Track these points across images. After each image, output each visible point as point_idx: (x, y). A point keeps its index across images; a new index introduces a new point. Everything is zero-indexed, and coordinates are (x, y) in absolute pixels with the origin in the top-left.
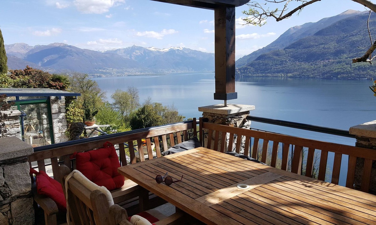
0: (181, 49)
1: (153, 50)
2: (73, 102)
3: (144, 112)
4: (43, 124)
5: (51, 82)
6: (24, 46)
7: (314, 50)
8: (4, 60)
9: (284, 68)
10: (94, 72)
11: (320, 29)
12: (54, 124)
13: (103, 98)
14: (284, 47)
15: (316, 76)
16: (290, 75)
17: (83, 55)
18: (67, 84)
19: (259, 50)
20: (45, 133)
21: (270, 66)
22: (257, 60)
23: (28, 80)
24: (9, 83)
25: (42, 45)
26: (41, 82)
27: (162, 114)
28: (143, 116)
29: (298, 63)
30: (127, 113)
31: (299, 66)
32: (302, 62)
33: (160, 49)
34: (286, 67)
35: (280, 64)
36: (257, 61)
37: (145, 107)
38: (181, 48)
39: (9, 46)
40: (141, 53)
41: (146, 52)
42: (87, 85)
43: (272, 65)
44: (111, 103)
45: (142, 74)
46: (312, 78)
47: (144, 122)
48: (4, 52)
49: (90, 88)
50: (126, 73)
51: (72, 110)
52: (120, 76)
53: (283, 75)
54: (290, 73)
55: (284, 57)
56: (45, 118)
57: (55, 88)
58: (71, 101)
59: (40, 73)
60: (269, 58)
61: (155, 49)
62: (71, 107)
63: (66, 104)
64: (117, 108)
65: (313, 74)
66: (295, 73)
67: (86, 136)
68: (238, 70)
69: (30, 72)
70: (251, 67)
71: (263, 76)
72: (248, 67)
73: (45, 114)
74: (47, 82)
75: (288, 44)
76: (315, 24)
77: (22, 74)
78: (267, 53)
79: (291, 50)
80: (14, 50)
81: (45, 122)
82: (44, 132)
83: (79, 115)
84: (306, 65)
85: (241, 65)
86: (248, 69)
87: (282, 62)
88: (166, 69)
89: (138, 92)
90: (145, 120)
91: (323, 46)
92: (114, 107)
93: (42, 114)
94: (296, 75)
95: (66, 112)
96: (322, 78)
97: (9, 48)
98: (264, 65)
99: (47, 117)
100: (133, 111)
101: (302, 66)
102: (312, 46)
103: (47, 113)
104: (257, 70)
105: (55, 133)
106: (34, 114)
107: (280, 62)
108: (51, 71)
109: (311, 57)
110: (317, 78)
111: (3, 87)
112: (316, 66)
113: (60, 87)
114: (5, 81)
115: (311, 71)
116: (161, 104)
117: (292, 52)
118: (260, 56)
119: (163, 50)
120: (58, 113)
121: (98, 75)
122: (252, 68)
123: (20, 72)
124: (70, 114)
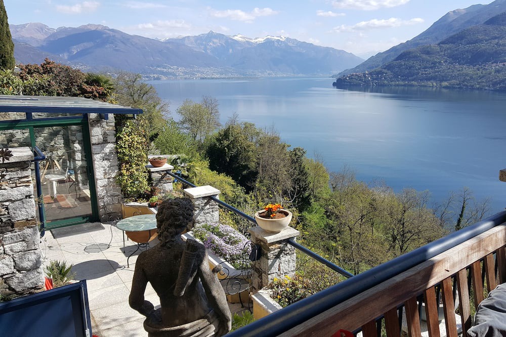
0: (283, 40)
1: (240, 39)
2: (128, 124)
3: (229, 136)
4: (74, 160)
5: (85, 86)
6: (41, 28)
7: (483, 46)
8: (9, 48)
9: (437, 74)
10: (149, 72)
11: (493, 15)
12: (96, 162)
13: (164, 113)
14: (438, 42)
15: (484, 86)
16: (445, 84)
17: (132, 45)
18: (110, 89)
19: (401, 44)
20: (79, 175)
21: (417, 70)
22: (397, 59)
23: (49, 81)
24: (16, 87)
25: (69, 28)
26: (68, 86)
27: (254, 140)
28: (226, 143)
29: (457, 66)
30: (201, 137)
31: (459, 71)
32: (463, 65)
33: (251, 39)
34: (440, 71)
35: (431, 68)
36: (398, 62)
37: (229, 128)
38: (283, 38)
39: (16, 27)
40: (222, 44)
41: (230, 43)
42: (139, 92)
43: (419, 69)
44: (177, 121)
45: (222, 76)
46: (478, 89)
47: (227, 151)
48: (8, 34)
49: (145, 96)
50: (199, 75)
51: (127, 138)
52: (189, 78)
53: (435, 84)
54: (446, 81)
55: (437, 57)
56: (78, 149)
57: (91, 95)
58: (124, 122)
59: (67, 70)
60: (416, 57)
61: (244, 38)
62: (126, 133)
63: (116, 128)
64: (186, 128)
65: (479, 83)
66: (453, 81)
67: (152, 184)
68: (367, 74)
69: (51, 68)
70: (388, 70)
71: (405, 85)
72: (384, 70)
73: (78, 143)
74: (78, 86)
75: (445, 37)
76: (486, 6)
77: (38, 72)
78: (412, 49)
79: (448, 46)
80: (25, 34)
81: (78, 156)
82: (76, 174)
83: (139, 148)
84: (469, 70)
85: (373, 68)
86: (383, 73)
87: (434, 63)
88: (260, 71)
89: (218, 105)
90: (229, 149)
91: (497, 41)
92: (180, 126)
93: (74, 142)
94: (454, 85)
95: (116, 142)
96: (492, 90)
97: (18, 30)
98: (407, 68)
99: (82, 147)
100: (211, 134)
101: (464, 71)
102: (481, 41)
103: (82, 141)
104: (396, 76)
105: (97, 179)
106: (59, 141)
107: (432, 64)
108: (84, 68)
109: (478, 58)
110: (486, 89)
111: (4, 92)
112: (484, 72)
113: (99, 94)
114: (8, 83)
115: (477, 79)
116: (253, 125)
117: (450, 49)
118: (401, 54)
119: (256, 41)
120: (103, 143)
121: (156, 76)
122: (389, 73)
123: (35, 68)
124: (124, 145)
